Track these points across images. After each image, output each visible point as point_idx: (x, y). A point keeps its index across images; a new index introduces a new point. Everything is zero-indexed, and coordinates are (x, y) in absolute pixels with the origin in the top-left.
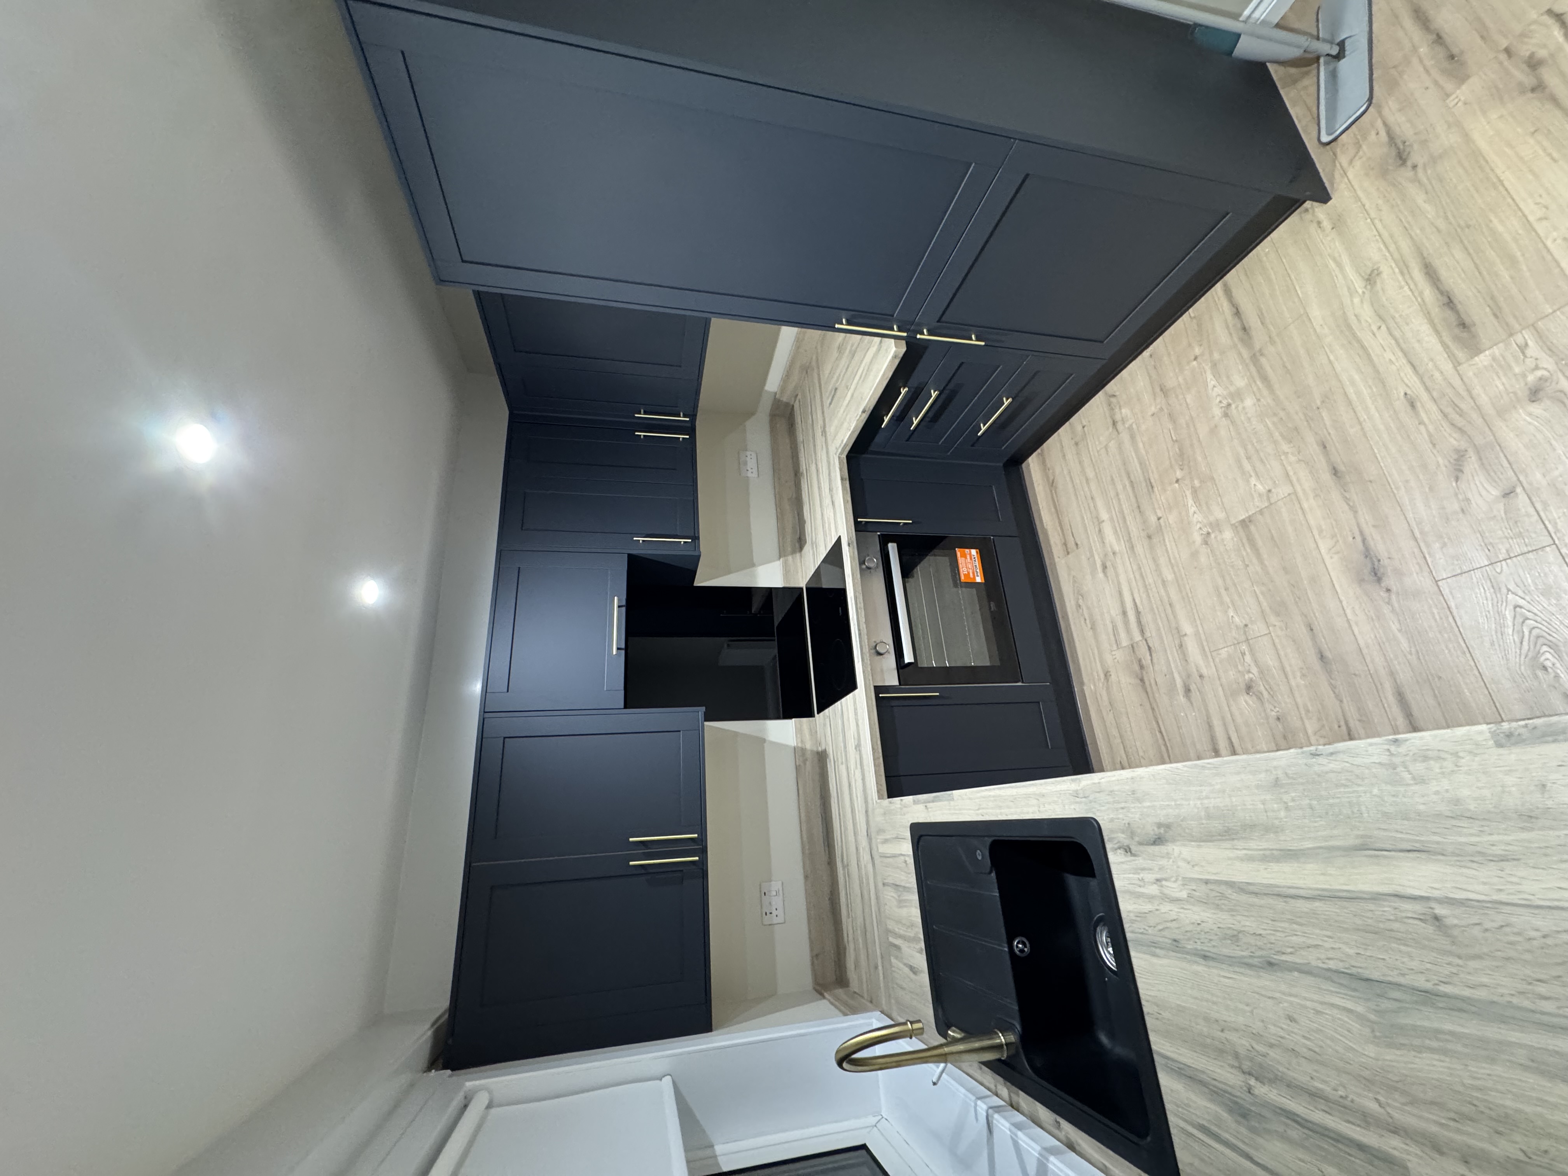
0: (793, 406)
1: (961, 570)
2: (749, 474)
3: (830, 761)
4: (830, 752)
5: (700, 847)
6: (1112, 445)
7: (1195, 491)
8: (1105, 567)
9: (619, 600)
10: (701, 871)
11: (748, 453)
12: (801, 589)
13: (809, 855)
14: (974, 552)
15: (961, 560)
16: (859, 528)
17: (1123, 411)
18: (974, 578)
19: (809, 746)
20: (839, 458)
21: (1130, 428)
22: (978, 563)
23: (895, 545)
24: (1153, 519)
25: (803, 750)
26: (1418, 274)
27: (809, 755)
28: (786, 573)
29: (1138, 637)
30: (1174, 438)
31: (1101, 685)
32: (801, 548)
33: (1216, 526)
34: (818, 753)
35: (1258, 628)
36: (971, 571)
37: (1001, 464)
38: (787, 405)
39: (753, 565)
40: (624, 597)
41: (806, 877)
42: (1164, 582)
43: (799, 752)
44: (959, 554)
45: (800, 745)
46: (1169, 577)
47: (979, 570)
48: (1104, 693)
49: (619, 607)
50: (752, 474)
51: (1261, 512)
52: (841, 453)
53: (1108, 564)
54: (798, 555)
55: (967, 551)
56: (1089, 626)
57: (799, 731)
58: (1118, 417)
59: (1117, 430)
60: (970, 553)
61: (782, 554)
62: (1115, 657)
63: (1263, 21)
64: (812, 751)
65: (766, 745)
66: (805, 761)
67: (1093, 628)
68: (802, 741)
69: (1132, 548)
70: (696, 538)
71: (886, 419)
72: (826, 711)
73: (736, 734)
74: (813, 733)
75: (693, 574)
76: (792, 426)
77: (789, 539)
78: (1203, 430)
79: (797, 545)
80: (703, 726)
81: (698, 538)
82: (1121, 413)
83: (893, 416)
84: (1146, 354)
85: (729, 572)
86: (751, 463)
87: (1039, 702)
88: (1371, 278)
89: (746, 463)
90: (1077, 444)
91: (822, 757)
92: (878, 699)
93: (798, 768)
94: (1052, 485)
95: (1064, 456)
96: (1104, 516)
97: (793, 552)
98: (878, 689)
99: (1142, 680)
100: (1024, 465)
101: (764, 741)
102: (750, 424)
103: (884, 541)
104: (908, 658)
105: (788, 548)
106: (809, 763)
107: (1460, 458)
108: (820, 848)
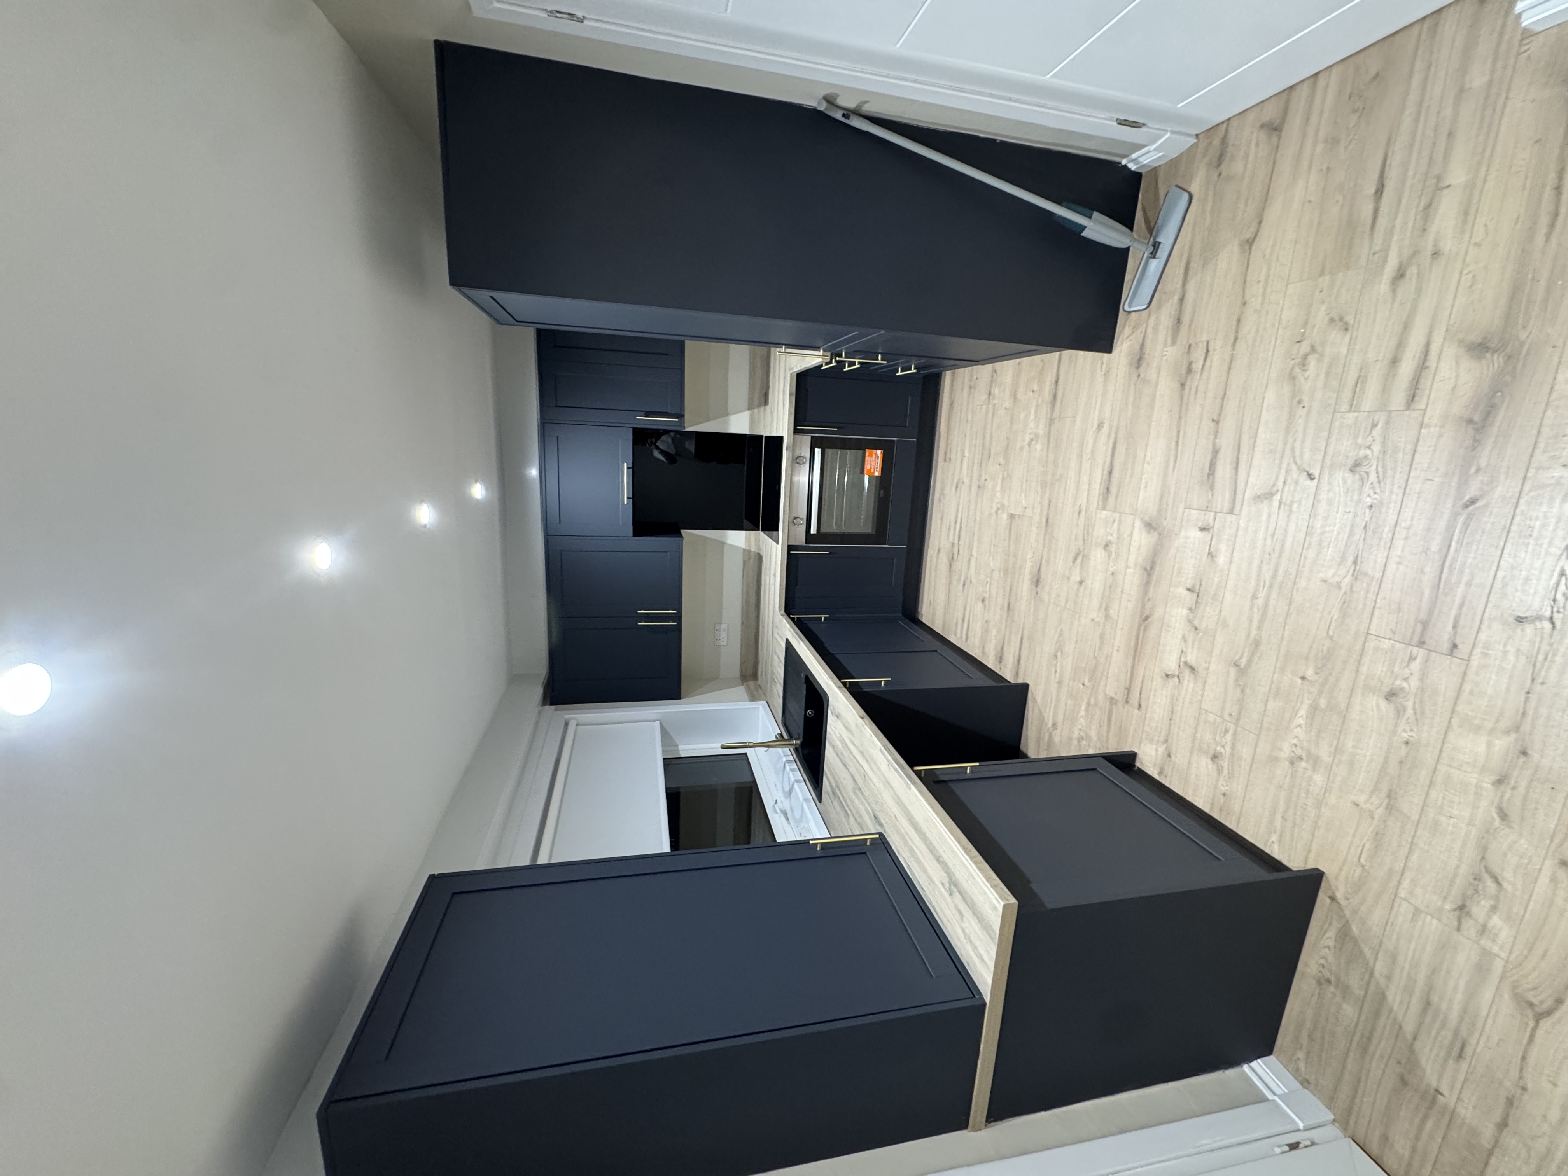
1: (866, 466)
5: (678, 618)
6: (984, 408)
7: (1003, 478)
8: (957, 487)
9: (627, 465)
10: (678, 629)
12: (762, 437)
13: (745, 613)
14: (879, 452)
15: (867, 458)
16: (796, 431)
17: (996, 389)
18: (874, 473)
19: (752, 549)
20: (791, 377)
21: (994, 406)
22: (879, 461)
23: (820, 450)
24: (983, 478)
25: (749, 552)
26: (1111, 445)
27: (752, 555)
28: (752, 422)
29: (956, 542)
30: (1008, 435)
32: (766, 402)
33: (1003, 506)
34: (758, 554)
35: (996, 575)
36: (873, 467)
39: (727, 414)
40: (631, 461)
41: (742, 624)
42: (975, 520)
43: (747, 553)
44: (867, 454)
45: (747, 548)
46: (978, 519)
47: (879, 467)
49: (628, 469)
51: (1019, 516)
52: (792, 374)
53: (959, 487)
54: (762, 408)
55: (874, 451)
57: (748, 540)
58: (992, 391)
59: (989, 400)
60: (876, 454)
61: (750, 407)
62: (945, 545)
64: (755, 552)
66: (749, 559)
67: (942, 519)
68: (749, 547)
69: (971, 487)
70: (682, 416)
72: (765, 534)
73: (706, 539)
74: (757, 541)
77: (756, 392)
78: (1018, 446)
79: (763, 399)
82: (994, 390)
84: (1018, 360)
85: (708, 420)
87: (894, 557)
88: (1100, 425)
90: (970, 387)
91: (760, 558)
92: (789, 555)
93: (745, 563)
97: (759, 406)
98: (790, 544)
99: (951, 565)
100: (942, 377)
101: (723, 543)
103: (814, 444)
104: (813, 530)
105: (756, 402)
106: (752, 561)
107: (1078, 554)
108: (753, 609)
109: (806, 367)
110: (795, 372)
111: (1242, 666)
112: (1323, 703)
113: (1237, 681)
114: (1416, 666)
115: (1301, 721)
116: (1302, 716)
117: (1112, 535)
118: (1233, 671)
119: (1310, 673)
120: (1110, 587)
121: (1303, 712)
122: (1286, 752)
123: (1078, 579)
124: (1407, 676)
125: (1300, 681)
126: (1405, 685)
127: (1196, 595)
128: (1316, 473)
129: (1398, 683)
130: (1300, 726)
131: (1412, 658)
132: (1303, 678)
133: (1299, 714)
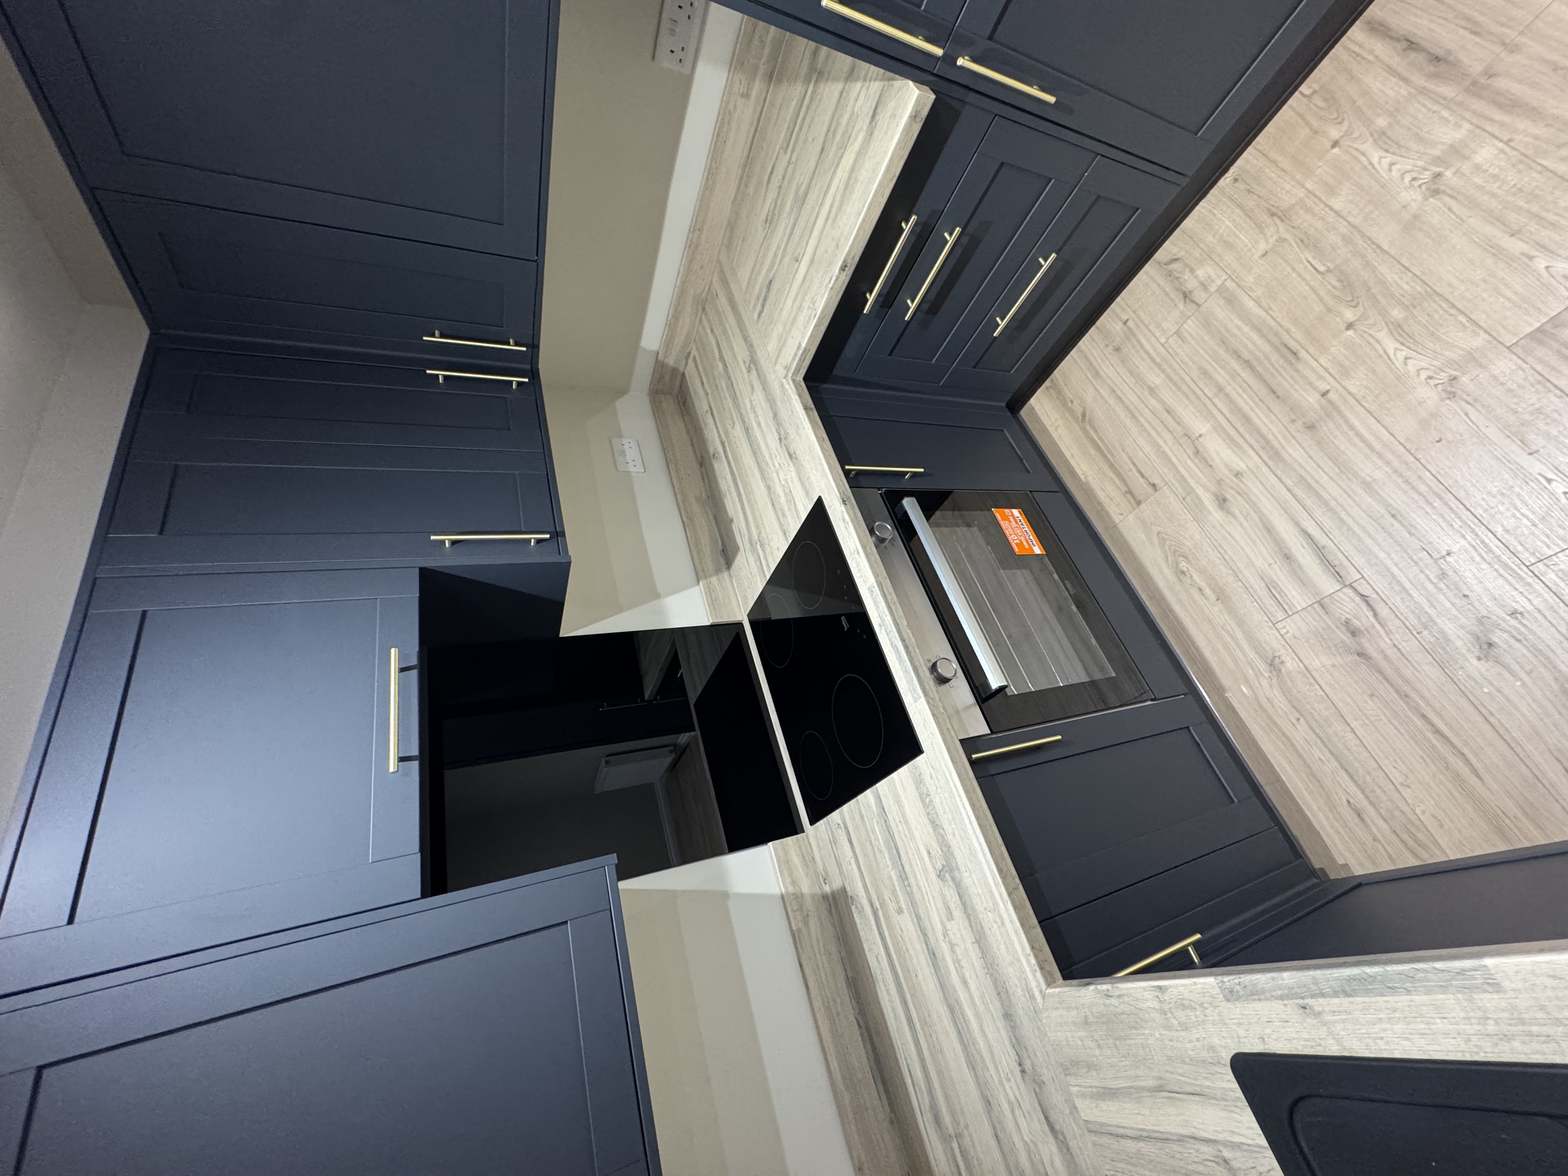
0: (683, 375)
1: (1010, 539)
2: (631, 468)
3: (861, 911)
4: (857, 889)
6: (1191, 326)
7: (1397, 328)
8: (1222, 501)
9: (401, 657)
11: (625, 441)
12: (740, 625)
14: (1016, 512)
15: (1004, 524)
17: (1200, 272)
18: (1031, 549)
19: (806, 887)
20: (794, 381)
21: (1222, 290)
22: (1027, 528)
23: (913, 500)
24: (1311, 399)
25: (799, 897)
27: (809, 903)
28: (713, 602)
29: (1331, 588)
30: (1322, 269)
31: (1264, 683)
32: (729, 564)
33: (1469, 361)
34: (825, 897)
36: (1022, 539)
38: (674, 371)
39: (657, 596)
43: (792, 903)
44: (998, 515)
45: (791, 889)
47: (1032, 536)
48: (1277, 697)
49: (402, 670)
50: (635, 468)
52: (797, 370)
53: (1230, 494)
54: (726, 574)
55: (1007, 511)
56: (1213, 597)
57: (785, 864)
58: (1191, 283)
59: (1193, 302)
60: (1013, 515)
61: (700, 576)
64: (813, 896)
65: (731, 904)
66: (806, 919)
67: (1222, 596)
68: (794, 882)
69: (1276, 455)
70: (558, 534)
71: (871, 298)
72: (835, 816)
73: (672, 896)
74: (809, 860)
75: (556, 608)
76: (685, 403)
77: (707, 550)
78: (1392, 236)
79: (722, 561)
80: (616, 889)
81: (563, 534)
82: (1196, 277)
83: (879, 295)
86: (632, 454)
87: (1188, 728)
89: (623, 453)
90: (1117, 349)
92: (971, 761)
93: (796, 937)
95: (1097, 374)
96: (1200, 426)
97: (718, 571)
98: (969, 745)
101: (725, 895)
102: (621, 405)
103: (893, 499)
104: (995, 679)
105: (709, 566)
106: (813, 922)
108: (871, 1096)
109: (843, 268)
110: (806, 351)
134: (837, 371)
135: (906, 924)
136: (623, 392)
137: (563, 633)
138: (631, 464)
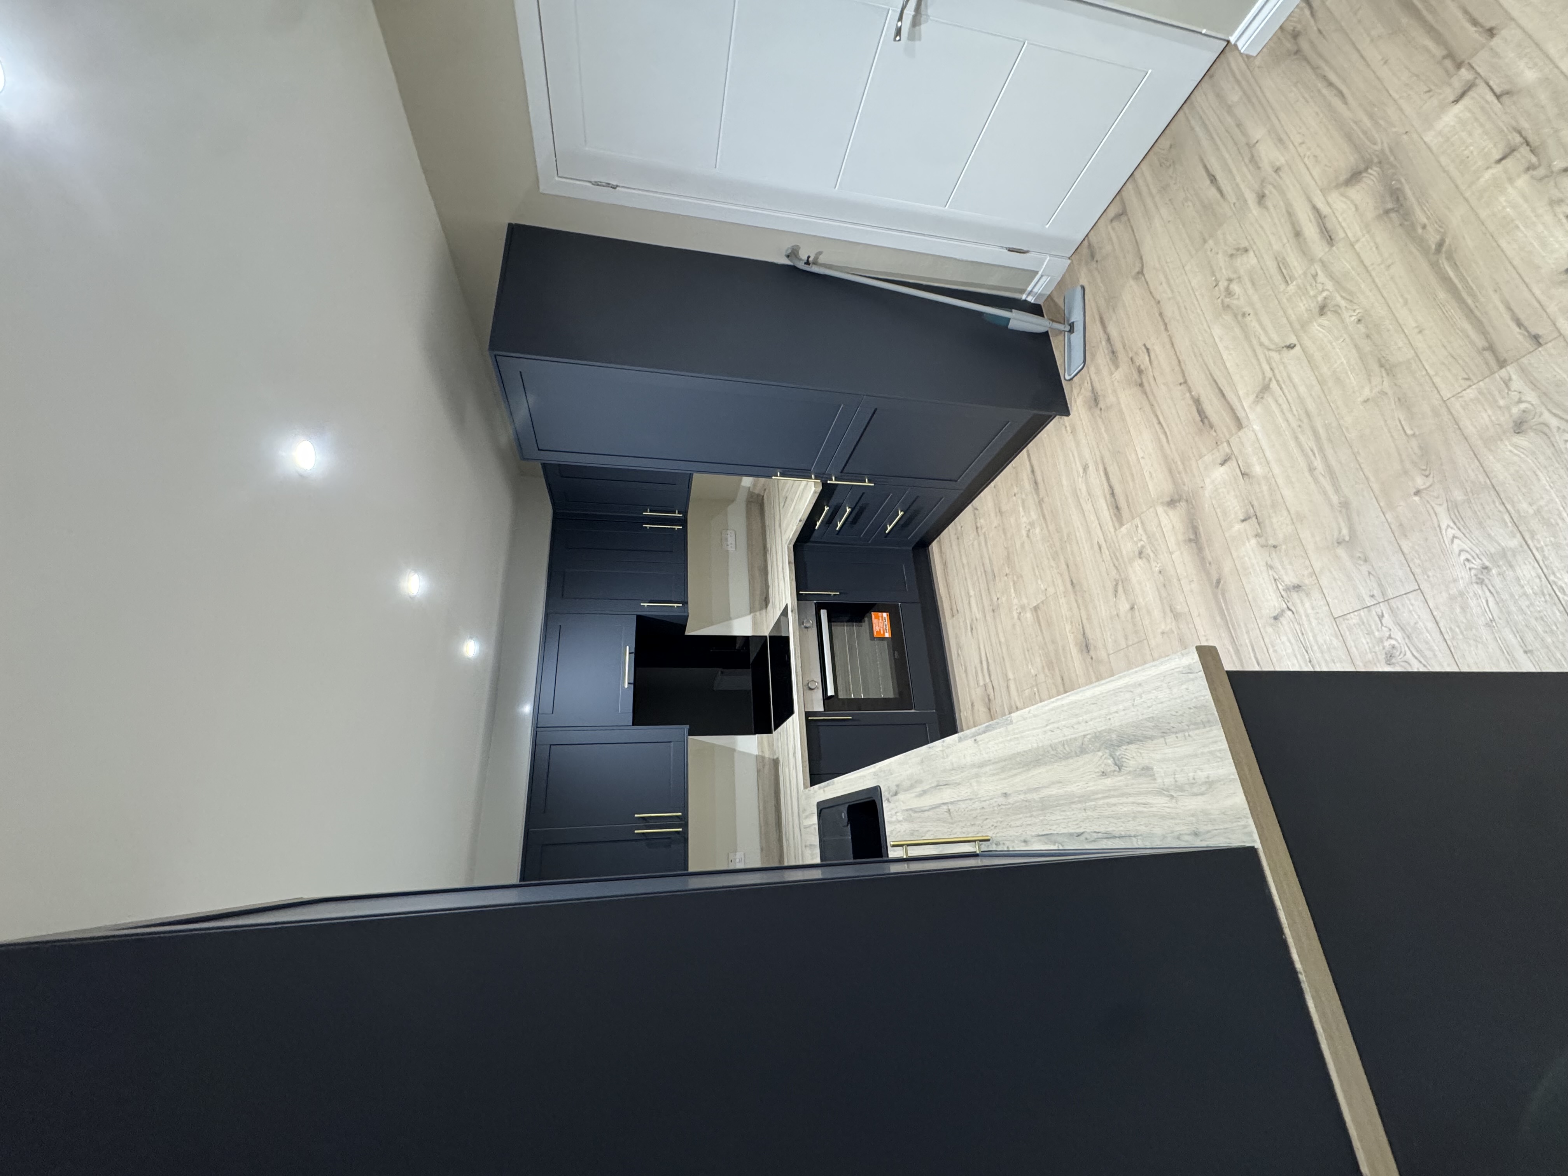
0: (763, 497)
1: (874, 629)
2: (729, 548)
3: (780, 766)
4: (780, 759)
5: (683, 822)
6: (976, 543)
7: (1014, 583)
8: (972, 629)
9: (630, 649)
10: (683, 838)
11: (730, 531)
12: (766, 637)
13: (764, 835)
14: (885, 615)
15: (874, 621)
16: (800, 598)
18: (884, 634)
19: (767, 755)
20: (788, 547)
21: (984, 534)
22: (887, 623)
23: (826, 610)
24: (995, 599)
25: (763, 758)
26: (1102, 474)
27: (767, 761)
28: (755, 624)
29: (988, 680)
30: (1005, 546)
31: (969, 712)
32: (767, 605)
33: (1023, 608)
34: (773, 760)
35: (1041, 677)
36: (882, 629)
37: (911, 548)
38: (758, 495)
39: (730, 619)
40: (634, 646)
41: (762, 849)
42: (1000, 642)
43: (760, 759)
44: (873, 616)
45: (760, 754)
46: (1003, 640)
47: (888, 628)
48: (971, 718)
49: (630, 653)
50: (731, 549)
51: (1042, 602)
52: (789, 544)
53: (974, 627)
54: (764, 611)
55: (880, 614)
57: (760, 744)
58: (979, 525)
59: (978, 533)
60: (882, 616)
61: (752, 610)
62: (977, 693)
63: (1040, 294)
64: (769, 758)
65: (736, 754)
66: (764, 766)
67: (966, 671)
68: (762, 752)
69: (985, 617)
70: (685, 603)
71: (818, 524)
72: (779, 729)
73: (713, 746)
74: (771, 745)
75: (684, 627)
76: (762, 511)
77: (757, 598)
78: (1018, 545)
79: (764, 603)
80: (687, 739)
81: (687, 603)
83: (822, 521)
84: (992, 484)
85: (712, 624)
86: (731, 540)
87: (925, 724)
88: (1085, 468)
89: (727, 539)
90: (958, 539)
91: (776, 763)
92: (807, 721)
93: (758, 771)
94: (945, 565)
95: (951, 546)
96: (972, 593)
97: (761, 609)
98: (808, 714)
99: (989, 709)
100: (930, 547)
101: (733, 750)
102: (731, 508)
103: (819, 607)
104: (831, 692)
105: (757, 605)
106: (767, 767)
107: (1117, 585)
109: (800, 521)
110: (791, 540)
111: (1347, 538)
112: (1458, 495)
113: (1352, 557)
114: (1517, 383)
115: (1451, 532)
116: (1448, 526)
117: (1141, 540)
118: (1341, 552)
119: (1420, 482)
120: (1164, 586)
121: (1445, 521)
122: (1463, 576)
123: (1128, 607)
124: (1518, 397)
125: (1416, 498)
126: (1523, 406)
127: (1254, 518)
128: (1293, 340)
129: (1515, 410)
130: (1454, 537)
131: (1507, 383)
132: (1417, 493)
133: (1443, 527)
134: (812, 539)
135: (787, 770)
136: (733, 501)
137: (687, 633)
138: (729, 546)
